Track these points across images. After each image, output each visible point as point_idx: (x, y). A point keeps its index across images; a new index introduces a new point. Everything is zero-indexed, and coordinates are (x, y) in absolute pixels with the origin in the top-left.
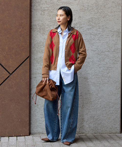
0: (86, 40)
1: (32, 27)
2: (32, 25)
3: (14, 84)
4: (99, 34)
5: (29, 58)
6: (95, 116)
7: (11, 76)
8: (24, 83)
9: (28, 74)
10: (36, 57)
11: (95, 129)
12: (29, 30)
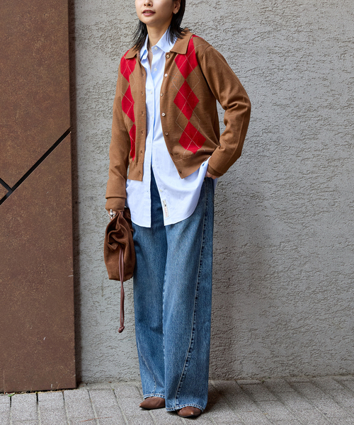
0: (256, 73)
1: (77, 35)
2: (77, 26)
3: (21, 222)
4: (298, 50)
5: (69, 136)
6: (290, 320)
7: (14, 196)
8: (56, 216)
9: (69, 189)
10: (92, 132)
11: (291, 362)
12: (67, 43)
